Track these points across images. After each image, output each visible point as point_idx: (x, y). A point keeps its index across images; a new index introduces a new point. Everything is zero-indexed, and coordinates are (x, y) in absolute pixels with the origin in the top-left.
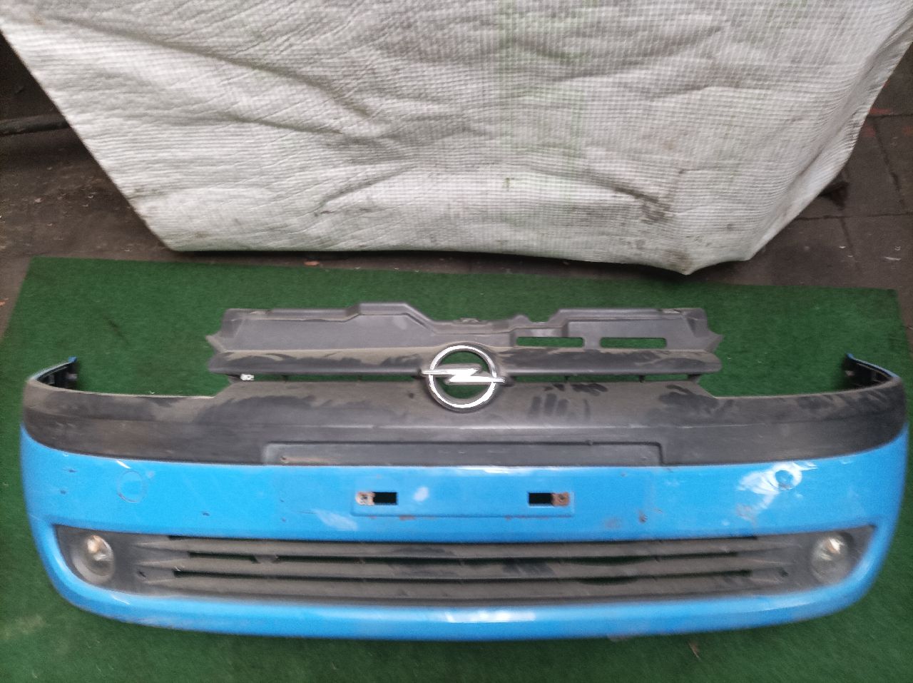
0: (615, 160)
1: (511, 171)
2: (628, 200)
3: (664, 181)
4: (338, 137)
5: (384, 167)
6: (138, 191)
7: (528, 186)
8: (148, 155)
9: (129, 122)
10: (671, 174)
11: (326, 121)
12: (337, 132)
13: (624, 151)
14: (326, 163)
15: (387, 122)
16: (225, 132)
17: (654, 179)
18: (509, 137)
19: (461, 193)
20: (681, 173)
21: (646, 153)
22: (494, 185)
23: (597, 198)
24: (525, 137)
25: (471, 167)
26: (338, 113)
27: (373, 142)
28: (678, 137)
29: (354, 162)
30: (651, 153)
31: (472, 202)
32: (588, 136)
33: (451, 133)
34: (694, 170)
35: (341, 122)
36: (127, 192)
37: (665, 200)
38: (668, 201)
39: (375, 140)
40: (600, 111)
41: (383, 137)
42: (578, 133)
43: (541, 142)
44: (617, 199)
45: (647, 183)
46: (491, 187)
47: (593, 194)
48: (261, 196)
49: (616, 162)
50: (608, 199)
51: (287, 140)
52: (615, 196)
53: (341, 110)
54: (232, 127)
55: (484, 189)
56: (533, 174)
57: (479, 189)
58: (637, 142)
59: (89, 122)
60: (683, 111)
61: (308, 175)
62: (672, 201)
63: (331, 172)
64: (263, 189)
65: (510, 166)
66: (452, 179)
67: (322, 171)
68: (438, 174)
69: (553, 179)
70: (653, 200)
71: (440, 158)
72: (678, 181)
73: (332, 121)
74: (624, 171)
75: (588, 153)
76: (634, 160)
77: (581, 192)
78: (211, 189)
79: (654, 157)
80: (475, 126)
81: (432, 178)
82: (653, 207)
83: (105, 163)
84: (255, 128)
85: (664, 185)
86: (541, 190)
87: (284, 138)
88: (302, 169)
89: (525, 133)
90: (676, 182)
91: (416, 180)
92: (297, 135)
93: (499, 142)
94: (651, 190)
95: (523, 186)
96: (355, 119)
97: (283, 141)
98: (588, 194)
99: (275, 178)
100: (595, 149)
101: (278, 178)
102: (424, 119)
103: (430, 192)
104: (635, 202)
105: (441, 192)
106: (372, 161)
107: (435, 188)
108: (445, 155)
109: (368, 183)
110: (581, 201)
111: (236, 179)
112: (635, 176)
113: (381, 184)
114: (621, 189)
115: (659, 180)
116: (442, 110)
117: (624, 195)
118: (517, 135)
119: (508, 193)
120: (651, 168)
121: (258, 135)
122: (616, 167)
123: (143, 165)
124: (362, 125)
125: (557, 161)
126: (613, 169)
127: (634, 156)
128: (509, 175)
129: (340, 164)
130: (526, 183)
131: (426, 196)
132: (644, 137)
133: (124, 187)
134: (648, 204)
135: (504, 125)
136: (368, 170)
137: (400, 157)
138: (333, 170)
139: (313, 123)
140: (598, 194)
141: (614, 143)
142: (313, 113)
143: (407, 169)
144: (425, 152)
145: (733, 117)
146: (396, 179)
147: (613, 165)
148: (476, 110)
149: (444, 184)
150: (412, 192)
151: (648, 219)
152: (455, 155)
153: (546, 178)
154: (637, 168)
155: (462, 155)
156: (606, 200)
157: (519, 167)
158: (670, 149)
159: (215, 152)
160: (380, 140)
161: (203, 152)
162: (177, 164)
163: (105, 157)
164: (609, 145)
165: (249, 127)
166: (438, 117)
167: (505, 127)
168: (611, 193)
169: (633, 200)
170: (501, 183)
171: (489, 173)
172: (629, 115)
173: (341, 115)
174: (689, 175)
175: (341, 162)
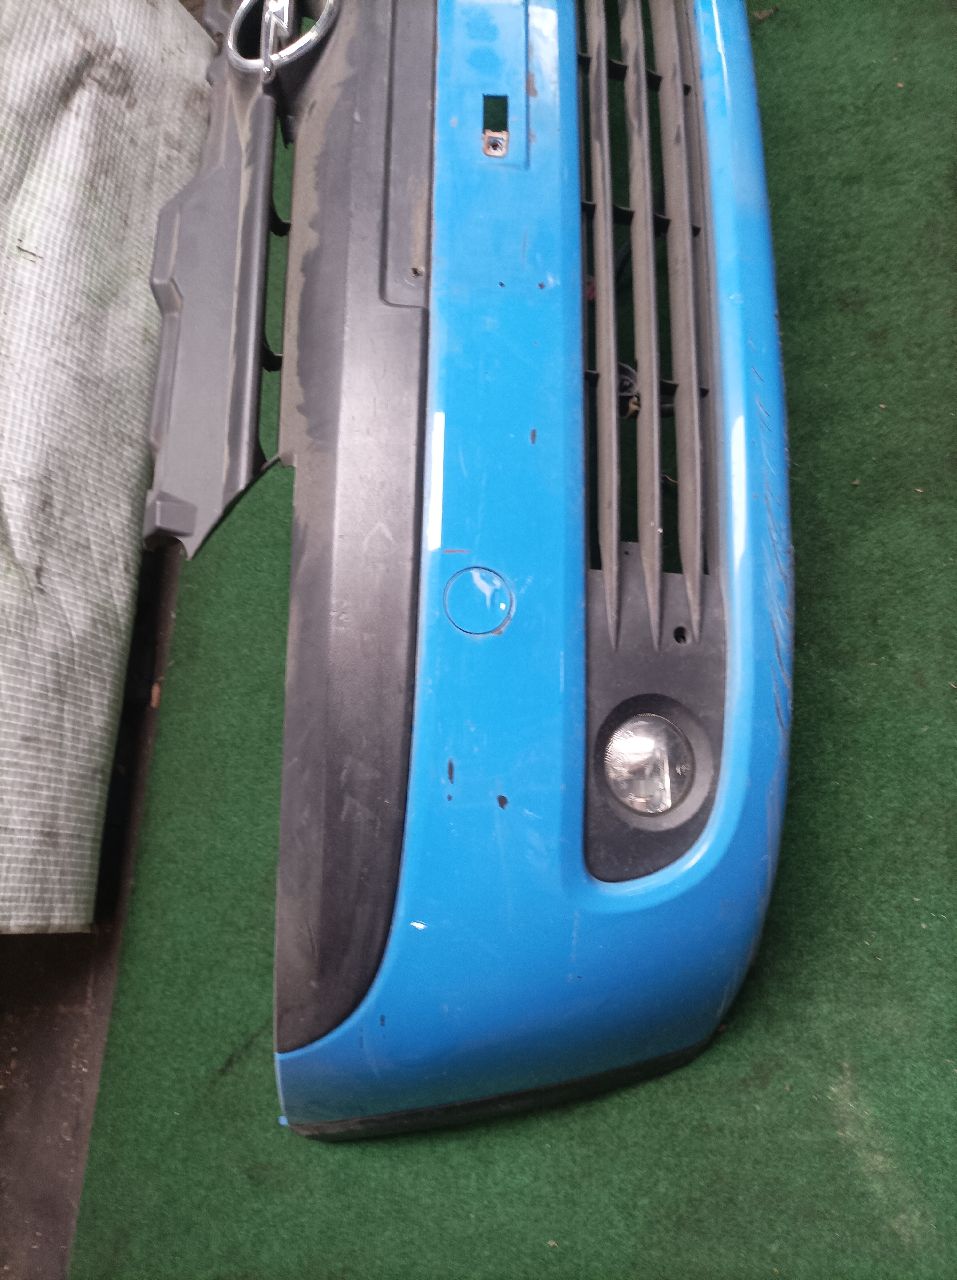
7: (37, 224)
17: (50, 35)
19: (34, 332)
22: (27, 274)
31: (55, 324)
37: (89, 42)
38: (94, 39)
52: (77, 114)
55: (32, 293)
57: (31, 300)
62: (94, 35)
70: (90, 60)
77: (61, 157)
82: (102, 72)
85: (61, 26)
86: (48, 210)
94: (67, 49)
95: (36, 231)
98: (67, 149)
103: (24, 376)
107: (18, 366)
114: (64, 96)
115: (52, 27)
119: (48, 260)
120: (27, 25)
122: (18, 73)
128: (11, 244)
130: (33, 226)
134: (95, 73)
140: (70, 136)
150: (19, 406)
154: (26, 46)
156: (83, 130)
168: (69, 117)
169: (86, 92)
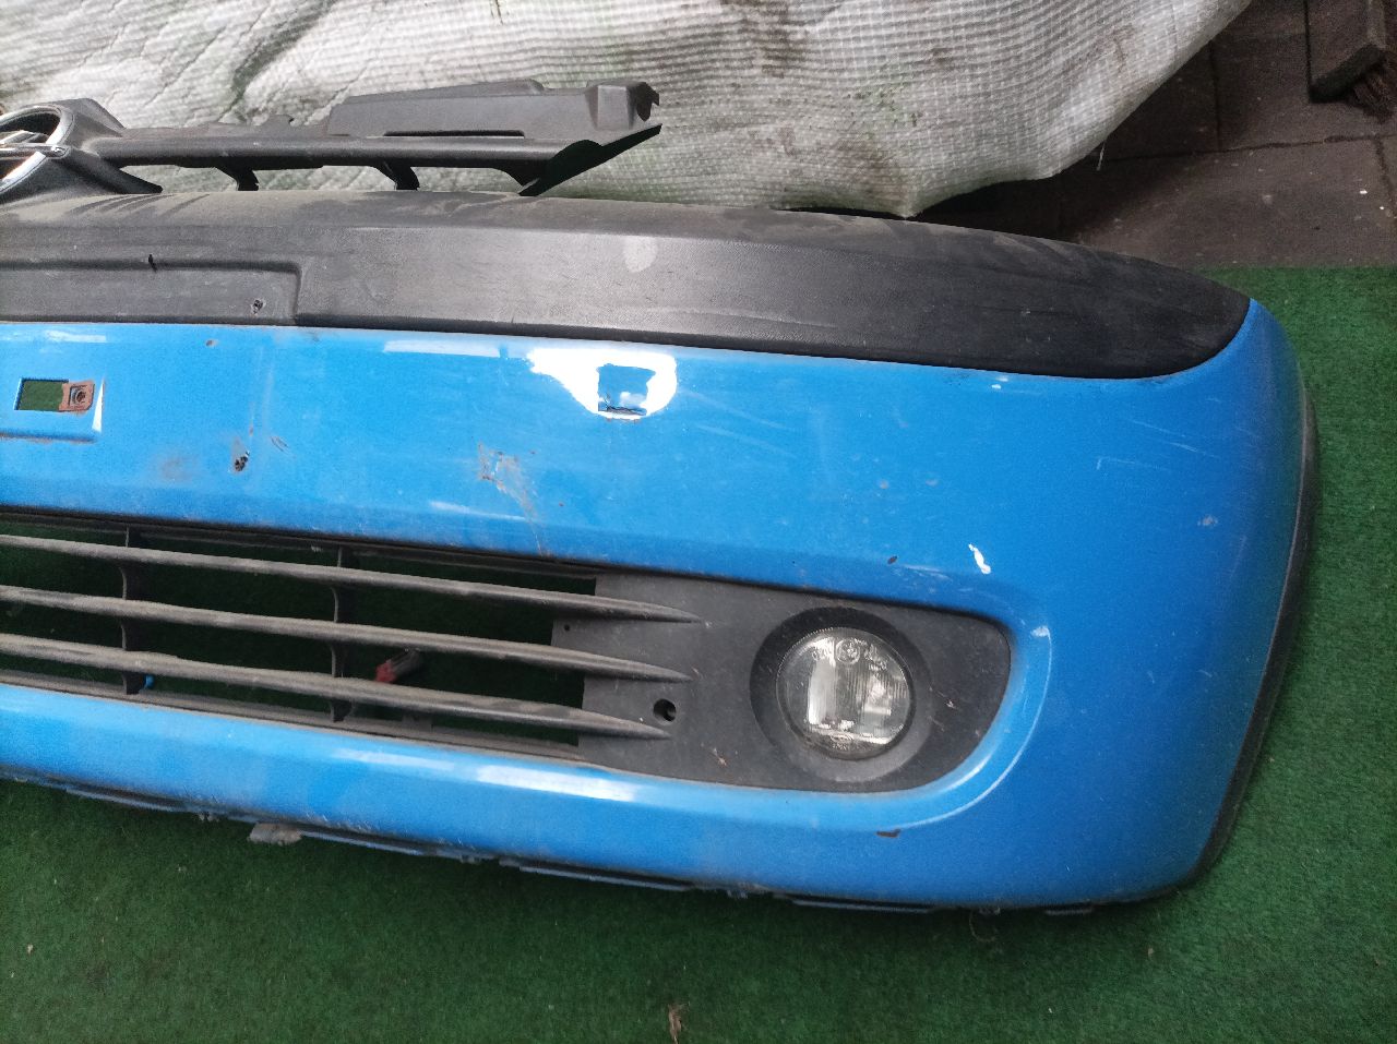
2: (710, 10)
23: (657, 18)
44: (693, 12)
46: (474, 19)
50: (676, 14)
81: (379, 13)
91: (355, 21)
104: (725, 14)
105: (399, 43)
110: (633, 30)
113: (306, 37)
146: (326, 20)
149: (401, 24)
151: (771, 62)
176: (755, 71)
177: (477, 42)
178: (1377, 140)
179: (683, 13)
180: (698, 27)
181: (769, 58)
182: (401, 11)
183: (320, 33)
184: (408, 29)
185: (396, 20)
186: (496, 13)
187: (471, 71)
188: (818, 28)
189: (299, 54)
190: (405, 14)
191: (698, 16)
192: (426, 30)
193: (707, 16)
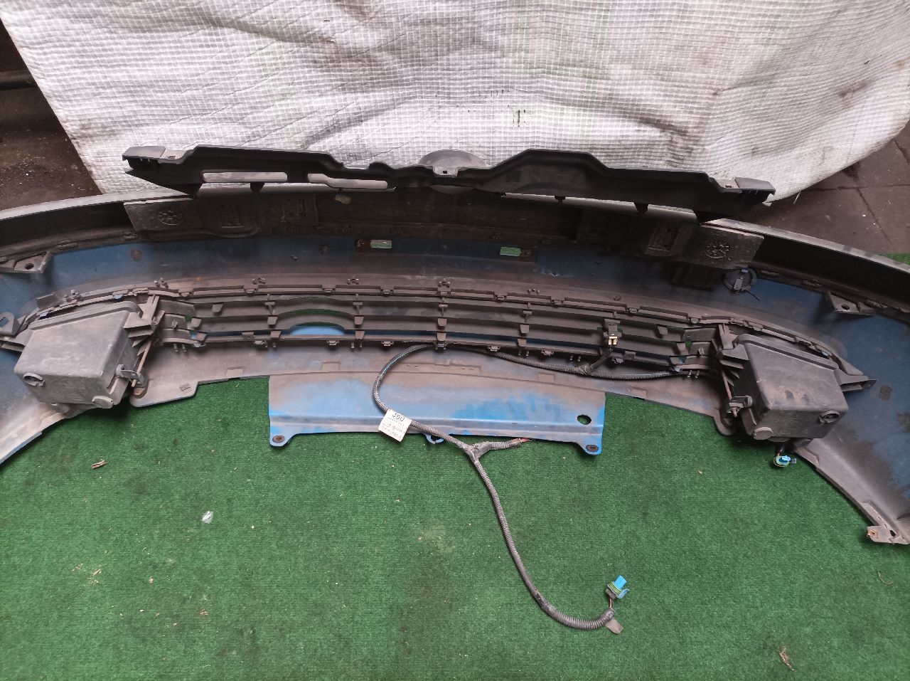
0: (640, 82)
1: (523, 102)
2: (652, 134)
3: (696, 106)
4: (329, 48)
5: (379, 96)
6: (83, 127)
7: (542, 120)
8: (97, 75)
9: (76, 26)
10: (704, 96)
11: (315, 23)
12: (328, 41)
13: (653, 69)
14: (313, 89)
15: (386, 26)
16: (193, 41)
17: (684, 105)
18: (523, 54)
19: (464, 131)
20: (715, 94)
21: (678, 70)
22: (503, 120)
23: (619, 134)
24: (542, 53)
25: (477, 96)
26: (330, 13)
27: (368, 57)
28: (715, 47)
29: (343, 88)
30: (683, 69)
31: (477, 142)
32: (614, 48)
33: (458, 45)
34: (730, 89)
35: (332, 26)
36: (70, 128)
37: (695, 130)
38: (699, 132)
39: (371, 53)
40: (628, 14)
41: (380, 49)
42: (601, 45)
43: (558, 60)
44: (642, 134)
45: (677, 109)
46: (500, 122)
47: (614, 129)
48: (233, 135)
49: (643, 84)
50: (630, 134)
51: (268, 53)
52: (639, 131)
53: (333, 9)
54: (201, 34)
55: (491, 125)
56: (548, 105)
57: (486, 125)
58: (667, 56)
59: (27, 23)
60: (723, 10)
61: (289, 106)
62: (703, 132)
63: (317, 102)
64: (236, 125)
65: (521, 94)
66: (455, 113)
67: (307, 100)
68: (440, 107)
69: (570, 111)
70: (682, 132)
71: (443, 84)
72: (713, 105)
73: (322, 24)
74: (649, 95)
75: (612, 72)
76: (663, 80)
77: (601, 126)
78: (173, 126)
79: (686, 74)
80: (486, 36)
81: (433, 113)
82: (680, 142)
83: (44, 85)
84: (230, 34)
85: (695, 111)
86: (556, 125)
87: (264, 51)
88: (284, 96)
89: (542, 48)
90: (709, 107)
91: (413, 115)
92: (280, 47)
93: (511, 60)
94: (680, 117)
95: (536, 120)
96: (349, 22)
97: (262, 54)
98: (608, 129)
99: (251, 108)
100: (619, 67)
101: (255, 108)
102: (429, 22)
103: (431, 130)
104: (660, 137)
105: (442, 130)
106: (365, 88)
107: (436, 125)
108: (449, 79)
109: (359, 119)
111: (204, 111)
112: (664, 101)
113: (373, 121)
114: (646, 120)
115: (690, 105)
116: (451, 10)
117: (648, 128)
118: (533, 51)
119: (519, 130)
120: (682, 89)
121: (234, 45)
122: (641, 90)
123: (93, 89)
124: (358, 30)
125: (575, 85)
126: (638, 93)
127: (662, 74)
128: (520, 106)
129: (327, 91)
130: (539, 117)
131: (425, 136)
132: (677, 48)
133: (67, 121)
134: (676, 138)
135: (518, 37)
136: (360, 100)
137: (397, 83)
138: (319, 99)
139: (300, 27)
140: (620, 129)
141: (642, 57)
142: (300, 13)
143: (405, 99)
144: (426, 73)
145: (778, 16)
146: (392, 113)
147: (639, 87)
148: (488, 12)
149: (447, 120)
150: (409, 131)
151: (673, 160)
152: (461, 79)
153: (562, 109)
154: (666, 91)
155: (468, 79)
156: (628, 136)
157: (532, 95)
158: (705, 63)
159: (181, 71)
160: (377, 54)
161: (164, 71)
162: (134, 89)
163: (44, 77)
164: (635, 60)
165: (223, 34)
166: (446, 21)
167: (520, 39)
168: (633, 126)
169: (658, 134)
170: (511, 117)
171: (498, 104)
172: (660, 19)
173: (334, 16)
174: (725, 96)
175: (328, 88)
176: (661, 162)
177: (497, 135)
178: (858, 189)
179: (636, 133)
180: (639, 140)
181: (673, 158)
182: (449, 113)
183: (383, 119)
184: (451, 123)
185: (444, 118)
186: (516, 120)
187: (486, 149)
188: (710, 147)
189: (362, 130)
190: (452, 115)
191: (644, 136)
192: (464, 125)
193: (650, 136)
